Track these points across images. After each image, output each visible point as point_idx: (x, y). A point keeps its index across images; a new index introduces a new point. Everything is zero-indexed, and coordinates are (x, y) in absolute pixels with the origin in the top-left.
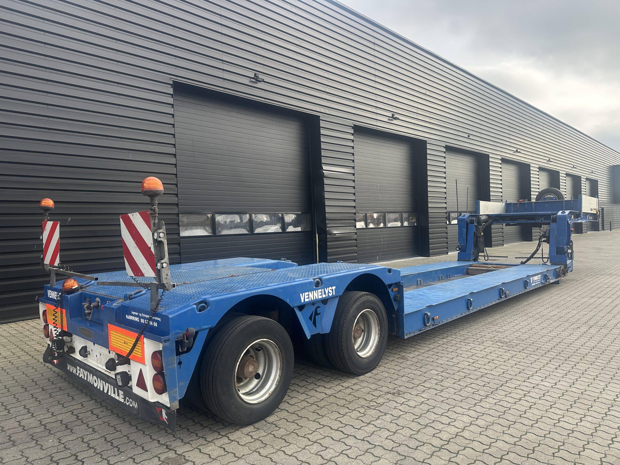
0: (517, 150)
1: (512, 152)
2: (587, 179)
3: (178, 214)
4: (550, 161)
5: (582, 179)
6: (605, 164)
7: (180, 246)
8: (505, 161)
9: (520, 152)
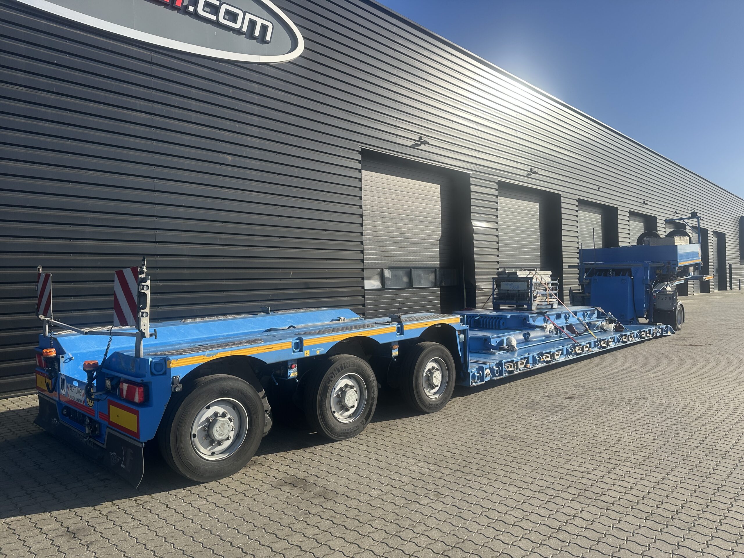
0: (644, 202)
1: (638, 204)
2: (714, 232)
3: (363, 270)
4: (677, 213)
5: (709, 232)
6: (733, 215)
7: (364, 298)
8: (633, 214)
9: (647, 204)
